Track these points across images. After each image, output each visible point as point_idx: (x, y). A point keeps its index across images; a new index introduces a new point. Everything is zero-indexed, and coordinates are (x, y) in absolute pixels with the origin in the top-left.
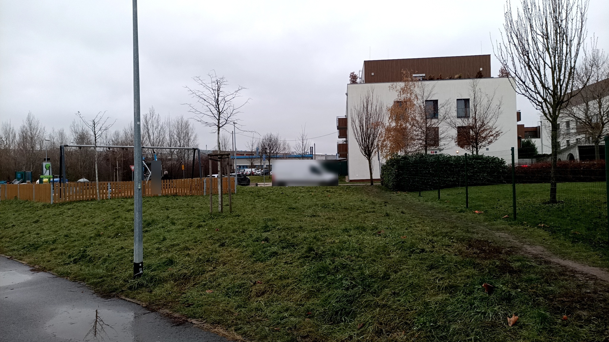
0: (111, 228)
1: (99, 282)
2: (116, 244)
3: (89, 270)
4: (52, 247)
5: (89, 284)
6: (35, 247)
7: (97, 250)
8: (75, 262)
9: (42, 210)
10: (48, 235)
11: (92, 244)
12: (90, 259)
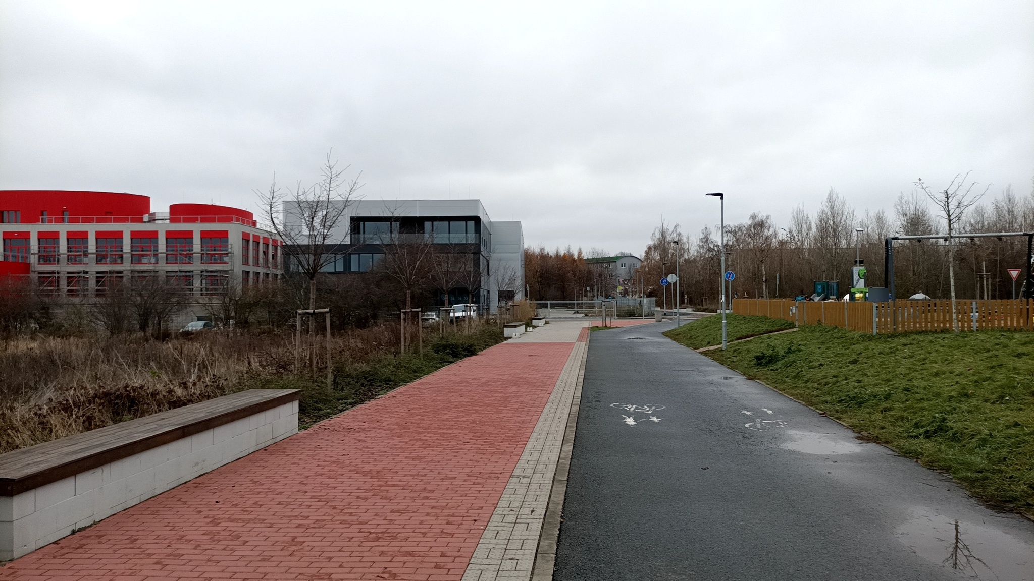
0: (989, 384)
1: (977, 479)
2: (1003, 416)
3: (954, 455)
4: (884, 405)
5: (959, 479)
6: (858, 402)
7: (965, 420)
8: (928, 435)
9: (861, 344)
10: (876, 385)
11: (955, 409)
12: (954, 435)
